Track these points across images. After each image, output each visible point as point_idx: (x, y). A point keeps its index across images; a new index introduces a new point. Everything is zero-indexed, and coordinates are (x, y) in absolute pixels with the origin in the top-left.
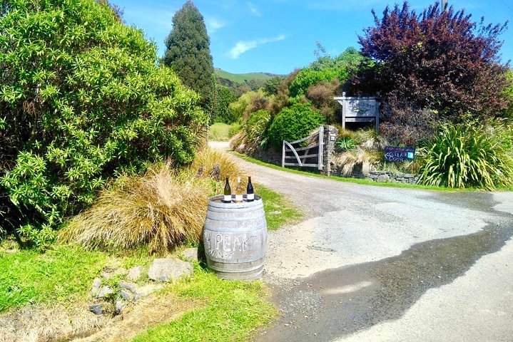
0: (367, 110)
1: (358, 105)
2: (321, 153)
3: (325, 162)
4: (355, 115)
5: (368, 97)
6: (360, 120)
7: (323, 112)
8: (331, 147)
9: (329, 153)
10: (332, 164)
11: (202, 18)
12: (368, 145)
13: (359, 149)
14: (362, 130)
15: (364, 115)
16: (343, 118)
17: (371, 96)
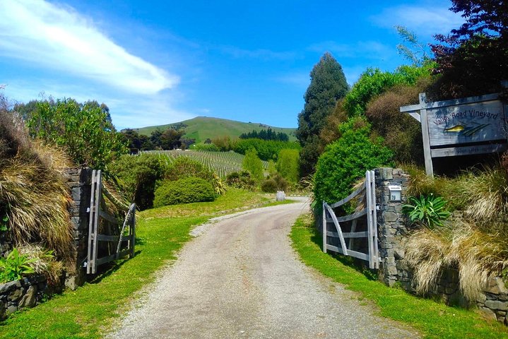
0: (480, 127)
1: (459, 116)
2: (372, 230)
3: (382, 250)
4: (454, 140)
5: (480, 95)
6: (467, 151)
7: (390, 141)
8: (394, 216)
9: (390, 231)
10: (397, 257)
11: (340, 68)
12: (482, 211)
13: (459, 222)
14: (471, 175)
15: (475, 139)
16: (427, 148)
17: (488, 93)
